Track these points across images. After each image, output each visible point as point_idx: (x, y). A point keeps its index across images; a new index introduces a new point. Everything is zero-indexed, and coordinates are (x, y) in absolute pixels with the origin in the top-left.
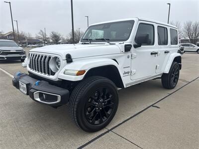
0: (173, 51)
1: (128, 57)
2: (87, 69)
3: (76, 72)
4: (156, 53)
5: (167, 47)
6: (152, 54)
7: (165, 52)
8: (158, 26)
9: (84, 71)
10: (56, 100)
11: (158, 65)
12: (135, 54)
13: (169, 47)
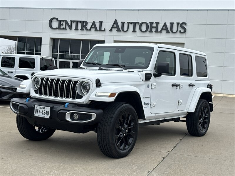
0: (200, 85)
1: (148, 87)
2: (117, 92)
3: (109, 94)
4: (177, 85)
5: (192, 80)
6: (173, 85)
7: (190, 85)
8: (180, 54)
9: (115, 94)
10: (91, 118)
11: (181, 101)
12: (155, 84)
13: (194, 79)
